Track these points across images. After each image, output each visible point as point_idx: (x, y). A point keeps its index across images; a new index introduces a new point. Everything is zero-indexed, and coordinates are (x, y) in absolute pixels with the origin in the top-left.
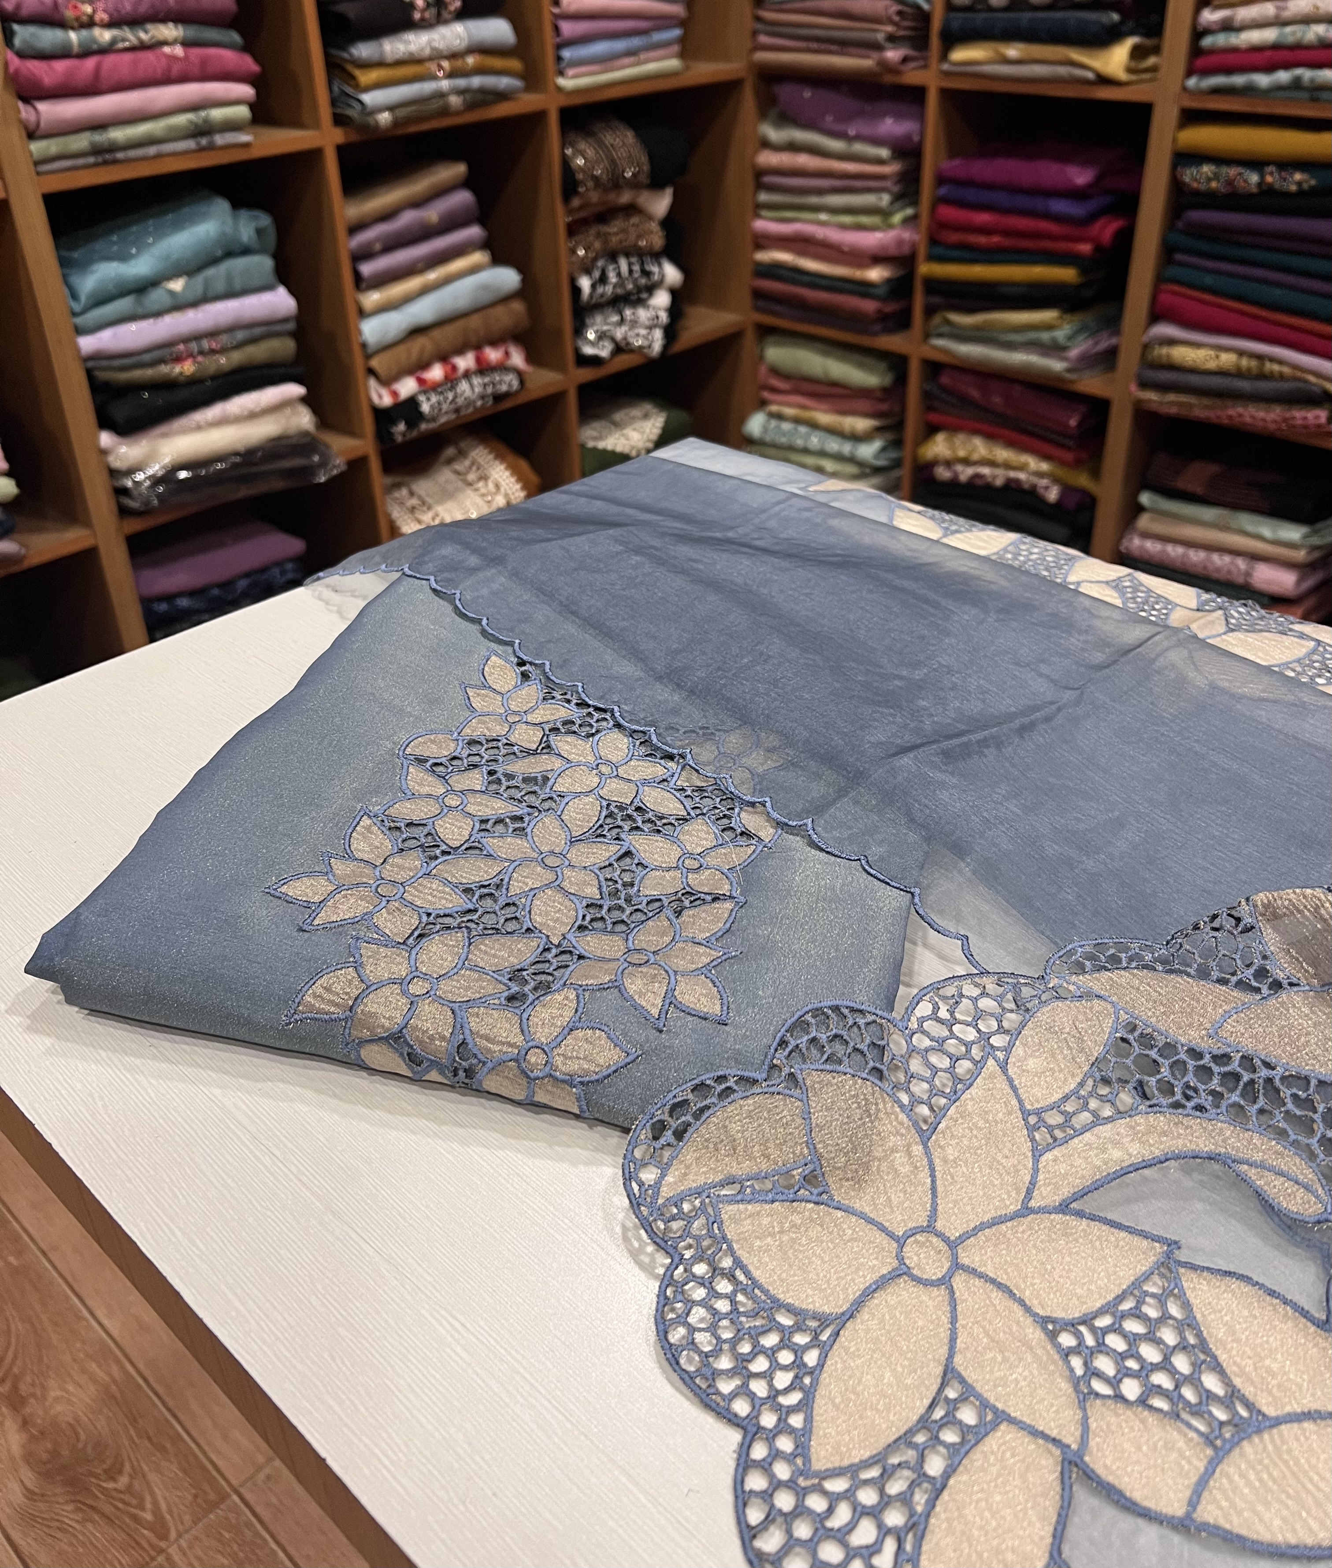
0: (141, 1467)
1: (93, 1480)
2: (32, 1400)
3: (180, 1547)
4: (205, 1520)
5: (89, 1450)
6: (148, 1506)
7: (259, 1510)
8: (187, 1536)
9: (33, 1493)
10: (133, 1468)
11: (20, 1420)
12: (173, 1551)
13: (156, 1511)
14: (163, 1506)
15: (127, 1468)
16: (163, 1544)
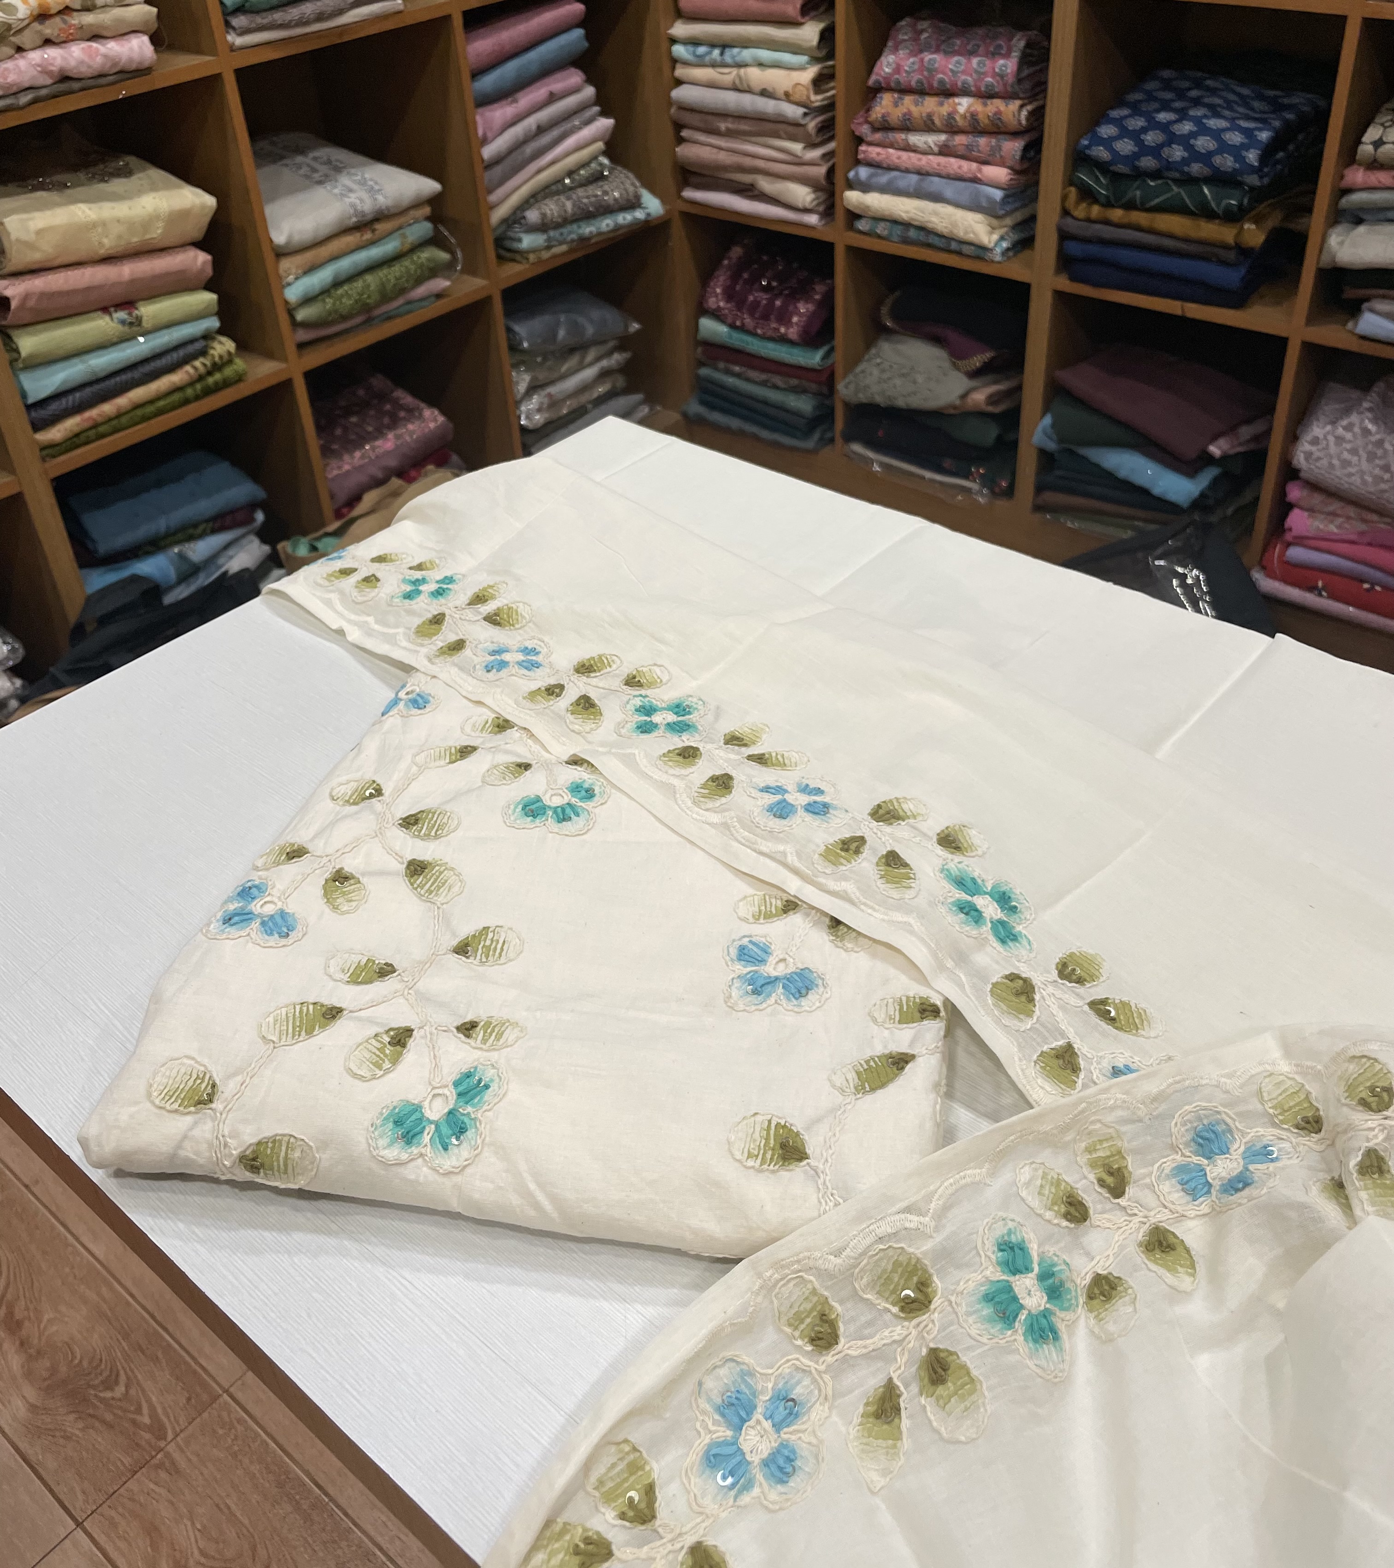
0: (136, 1377)
1: (92, 1392)
2: (27, 1324)
3: (178, 1446)
4: (198, 1419)
5: (85, 1364)
6: (145, 1410)
7: (248, 1407)
8: (182, 1435)
9: (36, 1407)
10: (128, 1378)
11: (17, 1343)
12: (171, 1448)
13: (153, 1414)
14: (160, 1411)
15: (123, 1378)
16: (162, 1444)
